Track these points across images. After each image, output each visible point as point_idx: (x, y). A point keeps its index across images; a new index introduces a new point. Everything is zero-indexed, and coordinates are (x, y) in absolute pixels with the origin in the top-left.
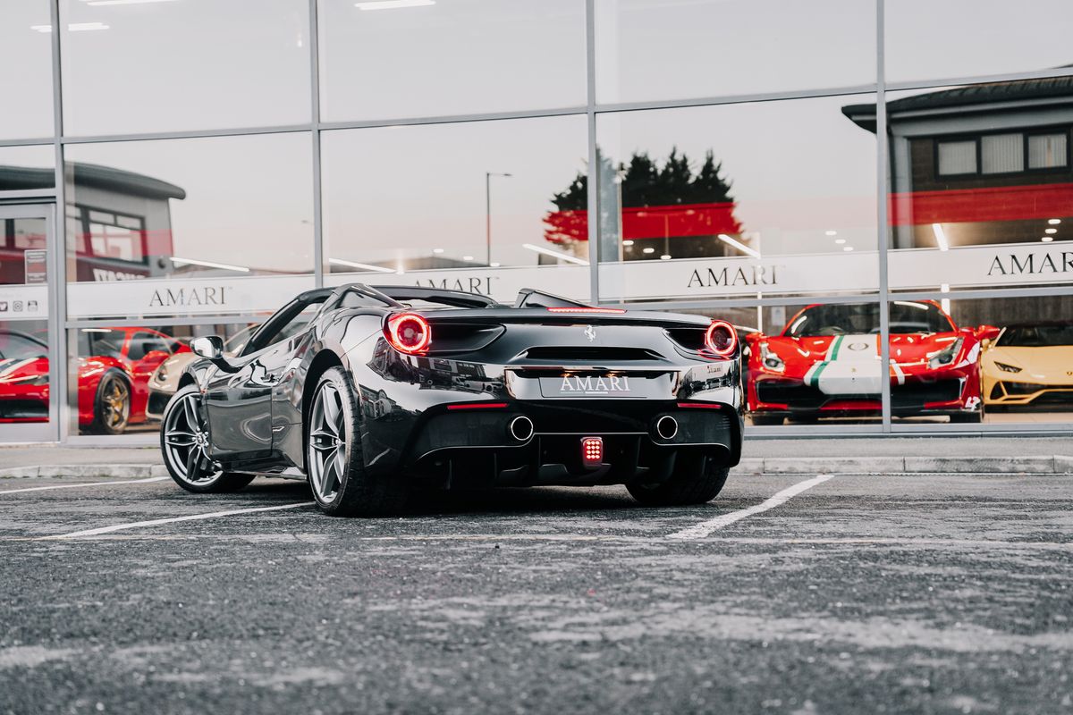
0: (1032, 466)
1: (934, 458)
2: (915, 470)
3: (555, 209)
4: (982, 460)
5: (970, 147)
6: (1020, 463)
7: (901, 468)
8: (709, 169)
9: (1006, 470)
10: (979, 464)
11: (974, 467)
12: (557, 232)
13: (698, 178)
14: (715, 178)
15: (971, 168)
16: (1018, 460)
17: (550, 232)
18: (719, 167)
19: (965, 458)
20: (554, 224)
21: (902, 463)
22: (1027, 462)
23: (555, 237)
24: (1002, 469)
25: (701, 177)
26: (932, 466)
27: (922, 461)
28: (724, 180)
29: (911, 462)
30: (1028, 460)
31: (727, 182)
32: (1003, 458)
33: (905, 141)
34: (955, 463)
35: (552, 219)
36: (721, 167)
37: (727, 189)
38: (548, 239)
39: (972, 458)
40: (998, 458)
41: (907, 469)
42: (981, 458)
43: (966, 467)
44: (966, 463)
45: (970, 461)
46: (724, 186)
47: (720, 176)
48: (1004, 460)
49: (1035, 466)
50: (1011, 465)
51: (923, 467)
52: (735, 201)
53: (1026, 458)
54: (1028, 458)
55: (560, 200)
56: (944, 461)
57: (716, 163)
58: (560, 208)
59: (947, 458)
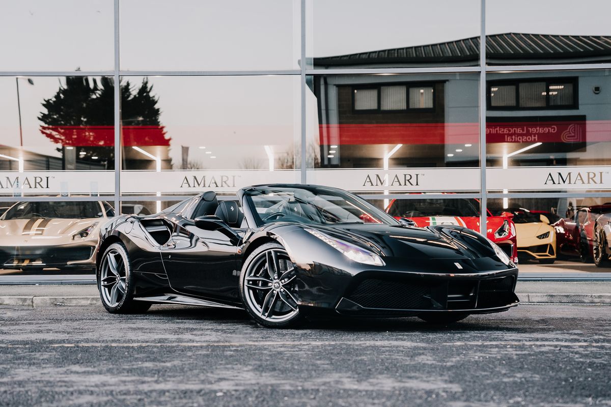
0: (603, 299)
1: (545, 294)
2: (535, 301)
3: (46, 111)
4: (574, 296)
5: (373, 94)
6: (596, 298)
7: (527, 300)
8: (144, 89)
9: (589, 301)
10: (573, 298)
11: (569, 300)
12: (49, 128)
13: (135, 96)
14: (148, 96)
15: (374, 106)
16: (594, 296)
17: (44, 128)
18: (151, 89)
19: (564, 294)
20: (46, 123)
21: (527, 298)
22: (600, 297)
23: (48, 132)
24: (586, 301)
25: (137, 96)
26: (545, 299)
27: (539, 296)
28: (154, 97)
29: (533, 296)
30: (600, 296)
31: (156, 99)
32: (586, 294)
33: (335, 87)
34: (559, 297)
35: (44, 118)
36: (153, 89)
37: (155, 102)
38: (43, 133)
39: (568, 294)
40: (583, 294)
41: (530, 301)
42: (573, 294)
43: (565, 300)
44: (565, 297)
45: (567, 296)
46: (153, 100)
47: (151, 94)
48: (587, 296)
49: (605, 299)
50: (590, 299)
51: (540, 299)
52: (161, 111)
53: (599, 294)
54: (601, 294)
55: (48, 104)
56: (552, 296)
57: (149, 86)
58: (49, 111)
59: (553, 294)
